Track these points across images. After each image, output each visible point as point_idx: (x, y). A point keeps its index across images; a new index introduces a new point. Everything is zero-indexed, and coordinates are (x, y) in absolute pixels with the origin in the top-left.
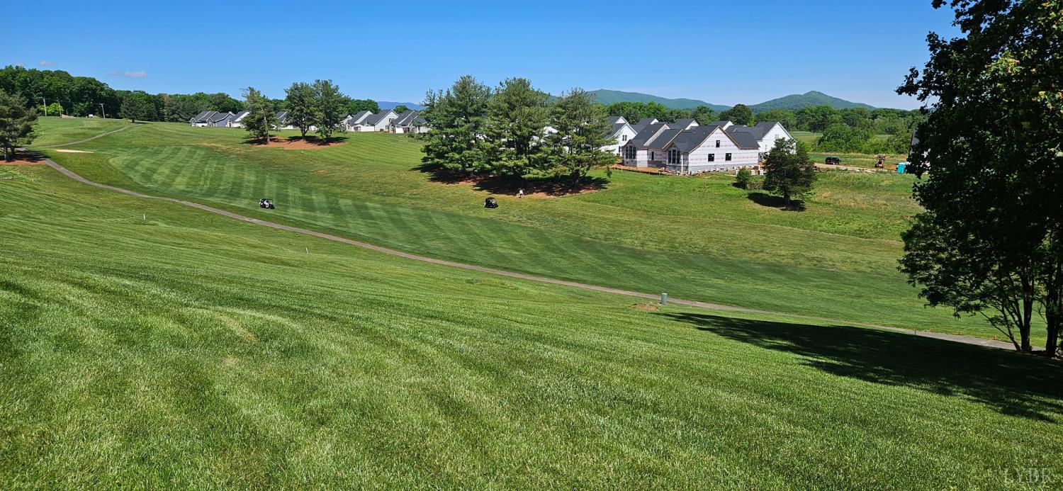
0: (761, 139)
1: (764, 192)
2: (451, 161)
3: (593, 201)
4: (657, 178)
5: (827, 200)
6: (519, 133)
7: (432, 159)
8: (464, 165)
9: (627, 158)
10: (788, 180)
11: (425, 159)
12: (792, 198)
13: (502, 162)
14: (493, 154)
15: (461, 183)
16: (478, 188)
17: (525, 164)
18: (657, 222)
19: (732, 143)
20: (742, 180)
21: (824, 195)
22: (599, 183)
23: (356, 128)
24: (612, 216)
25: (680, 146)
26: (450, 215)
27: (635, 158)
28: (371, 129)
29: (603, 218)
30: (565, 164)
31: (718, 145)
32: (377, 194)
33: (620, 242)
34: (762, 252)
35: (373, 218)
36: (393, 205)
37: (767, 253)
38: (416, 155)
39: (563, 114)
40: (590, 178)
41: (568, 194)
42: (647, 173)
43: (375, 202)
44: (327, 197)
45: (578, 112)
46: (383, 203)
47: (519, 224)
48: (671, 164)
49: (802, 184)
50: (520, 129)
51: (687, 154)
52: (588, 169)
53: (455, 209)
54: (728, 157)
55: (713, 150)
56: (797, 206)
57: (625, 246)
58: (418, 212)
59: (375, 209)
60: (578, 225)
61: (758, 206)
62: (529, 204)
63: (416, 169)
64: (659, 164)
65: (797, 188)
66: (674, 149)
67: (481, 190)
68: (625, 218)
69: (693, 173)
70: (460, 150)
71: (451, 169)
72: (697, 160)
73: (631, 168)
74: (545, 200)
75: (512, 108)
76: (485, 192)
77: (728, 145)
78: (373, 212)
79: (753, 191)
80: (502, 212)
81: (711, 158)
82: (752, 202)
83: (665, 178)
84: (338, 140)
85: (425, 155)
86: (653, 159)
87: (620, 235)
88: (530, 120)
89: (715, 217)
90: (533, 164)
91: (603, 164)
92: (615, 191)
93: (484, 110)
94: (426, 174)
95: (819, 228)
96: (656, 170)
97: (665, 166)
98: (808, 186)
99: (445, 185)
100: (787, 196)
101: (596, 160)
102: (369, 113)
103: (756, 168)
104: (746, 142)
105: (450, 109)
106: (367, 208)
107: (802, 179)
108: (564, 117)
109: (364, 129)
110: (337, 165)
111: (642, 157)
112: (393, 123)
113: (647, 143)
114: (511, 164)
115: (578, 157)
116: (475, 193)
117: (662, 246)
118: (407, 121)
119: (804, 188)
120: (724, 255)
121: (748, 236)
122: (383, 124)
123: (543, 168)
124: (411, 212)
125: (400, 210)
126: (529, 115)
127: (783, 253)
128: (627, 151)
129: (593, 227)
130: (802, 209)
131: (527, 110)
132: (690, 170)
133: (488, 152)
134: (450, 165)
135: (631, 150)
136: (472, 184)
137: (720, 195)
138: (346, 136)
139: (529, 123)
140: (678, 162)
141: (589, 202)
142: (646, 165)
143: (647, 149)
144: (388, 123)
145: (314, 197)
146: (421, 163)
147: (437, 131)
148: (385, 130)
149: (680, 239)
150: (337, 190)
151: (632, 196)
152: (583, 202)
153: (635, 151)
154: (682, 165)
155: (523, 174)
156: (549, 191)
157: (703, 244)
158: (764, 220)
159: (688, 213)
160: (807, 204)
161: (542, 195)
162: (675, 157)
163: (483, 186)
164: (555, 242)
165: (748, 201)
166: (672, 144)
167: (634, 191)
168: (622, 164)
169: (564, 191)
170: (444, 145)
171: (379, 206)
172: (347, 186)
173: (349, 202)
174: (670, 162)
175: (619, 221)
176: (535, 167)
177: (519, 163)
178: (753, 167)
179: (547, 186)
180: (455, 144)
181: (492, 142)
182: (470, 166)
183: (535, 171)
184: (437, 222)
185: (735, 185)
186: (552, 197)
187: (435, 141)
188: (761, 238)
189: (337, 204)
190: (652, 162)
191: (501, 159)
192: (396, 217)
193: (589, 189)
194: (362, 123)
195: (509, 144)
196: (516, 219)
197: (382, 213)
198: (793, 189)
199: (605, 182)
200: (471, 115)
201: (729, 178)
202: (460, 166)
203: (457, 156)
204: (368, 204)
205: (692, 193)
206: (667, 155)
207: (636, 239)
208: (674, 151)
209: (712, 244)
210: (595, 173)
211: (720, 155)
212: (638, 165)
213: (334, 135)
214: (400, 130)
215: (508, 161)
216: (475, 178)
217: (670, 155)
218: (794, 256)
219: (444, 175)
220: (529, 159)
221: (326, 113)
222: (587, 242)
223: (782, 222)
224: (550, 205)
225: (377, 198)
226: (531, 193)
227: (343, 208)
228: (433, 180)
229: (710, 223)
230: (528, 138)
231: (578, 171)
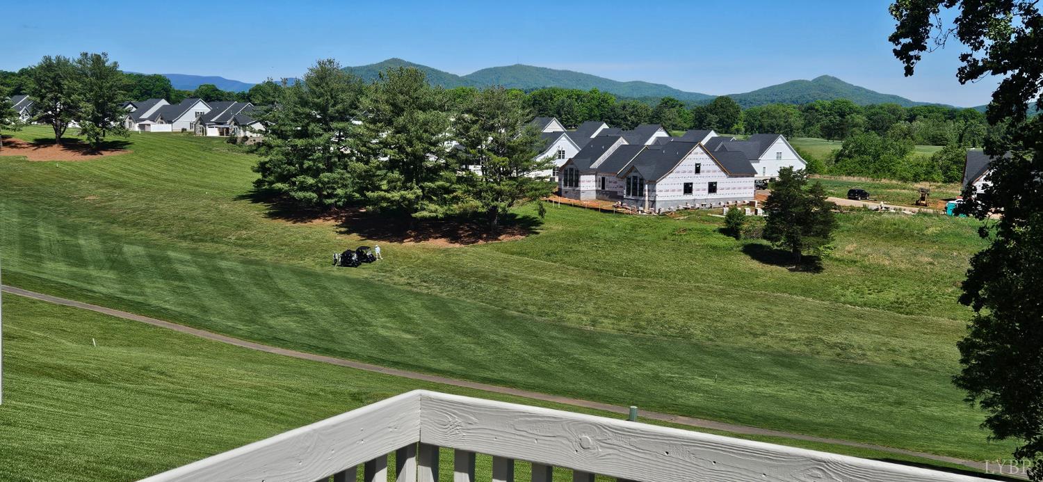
0: (757, 159)
1: (765, 242)
2: (303, 188)
3: (519, 254)
4: (611, 218)
5: (852, 256)
6: (409, 150)
7: (271, 183)
8: (320, 195)
9: (566, 185)
10: (798, 228)
11: (259, 183)
12: (804, 253)
13: (382, 193)
14: (367, 181)
15: (316, 222)
16: (343, 229)
17: (418, 197)
18: (614, 288)
19: (717, 168)
20: (732, 225)
21: (847, 248)
22: (527, 225)
23: (142, 127)
24: (547, 277)
25: (644, 171)
26: (302, 273)
27: (577, 185)
28: (166, 128)
29: (535, 281)
30: (478, 195)
31: (698, 171)
32: (184, 238)
33: (561, 319)
34: (764, 334)
35: (180, 278)
36: (210, 256)
37: (772, 337)
38: (244, 174)
39: (474, 122)
40: (514, 216)
41: (481, 242)
42: (597, 209)
43: (181, 250)
44: (104, 242)
45: (496, 120)
46: (194, 252)
47: (409, 288)
48: (630, 197)
49: (817, 234)
50: (410, 143)
51: (653, 183)
52: (510, 205)
53: (308, 263)
54: (712, 188)
55: (692, 178)
56: (812, 265)
57: (568, 324)
58: (252, 268)
59: (182, 262)
60: (497, 291)
61: (756, 265)
62: (423, 256)
63: (242, 197)
64: (614, 196)
65: (812, 240)
66: (635, 174)
67: (348, 233)
68: (568, 281)
69: (663, 210)
70: (315, 173)
71: (301, 200)
72: (668, 191)
73: (573, 201)
74: (446, 250)
75: (398, 110)
76: (355, 237)
77: (712, 171)
78: (181, 269)
79: (750, 241)
80: (382, 269)
81: (688, 189)
82: (748, 257)
83: (624, 220)
84: (115, 146)
85: (259, 176)
86: (603, 188)
87: (560, 307)
88: (426, 131)
89: (697, 281)
90: (428, 195)
91: (533, 199)
92: (551, 238)
93: (353, 111)
94: (260, 205)
95: (842, 299)
96: (608, 205)
97: (621, 198)
98: (826, 237)
99: (289, 224)
100: (797, 251)
101: (523, 190)
102: (163, 102)
103: (751, 204)
104: (737, 166)
105: (300, 110)
106: (169, 260)
107: (818, 227)
108: (476, 127)
109: (156, 127)
110: (115, 187)
111: (588, 184)
112: (203, 120)
113: (596, 165)
114: (396, 195)
115: (496, 187)
116: (339, 237)
117: (623, 325)
118: (226, 117)
119: (820, 240)
120: (711, 340)
121: (745, 310)
122: (186, 120)
123: (444, 202)
124: (240, 268)
125: (223, 264)
126: (425, 123)
127: (794, 336)
128: (566, 175)
129: (520, 294)
130: (818, 269)
131: (421, 116)
132: (658, 206)
133: (360, 176)
134: (301, 194)
135: (571, 175)
136: (332, 222)
137: (703, 247)
138: (130, 140)
139: (425, 135)
140: (642, 195)
141: (513, 253)
142: (594, 196)
143: (595, 172)
144: (194, 119)
145: (82, 242)
146: (251, 187)
147: (279, 141)
148: (188, 129)
149: (648, 315)
150: (120, 231)
151: (576, 247)
152: (505, 256)
153: (578, 176)
154: (647, 198)
155: (416, 210)
156: (454, 238)
157: (681, 322)
158: (766, 286)
159: (658, 275)
160: (825, 263)
161: (441, 243)
162: (637, 186)
163: (351, 226)
164: (465, 318)
165: (743, 256)
166: (632, 169)
167: (578, 237)
168: (559, 194)
169: (475, 236)
170: (290, 163)
171: (188, 257)
172: (135, 224)
173: (140, 250)
174: (628, 194)
175: (558, 286)
176: (431, 200)
177: (410, 195)
178: (747, 202)
179: (450, 228)
180: (307, 164)
181: (367, 163)
182: (330, 196)
183: (433, 207)
184: (282, 285)
185: (722, 231)
186: (457, 245)
187: (274, 156)
188: (762, 314)
189: (121, 253)
190: (603, 192)
191: (378, 188)
192: (216, 275)
193: (513, 234)
194: (153, 118)
195: (392, 165)
196: (403, 280)
197: (193, 269)
198: (806, 240)
199: (538, 223)
200: (333, 119)
201: (714, 220)
202: (314, 195)
203: (310, 181)
204: (171, 254)
205: (662, 244)
206: (624, 183)
207: (585, 313)
208: (635, 178)
209: (692, 323)
210: (522, 209)
211: (700, 184)
212: (582, 196)
213: (109, 138)
214: (213, 132)
215: (391, 192)
216: (336, 213)
217: (628, 183)
218: (809, 342)
219: (288, 209)
220: (422, 188)
221: (97, 105)
222: (513, 318)
223: (790, 289)
224: (454, 259)
225: (184, 244)
226: (426, 239)
227: (132, 261)
228: (272, 216)
229: (691, 290)
230: (423, 158)
231: (495, 208)
